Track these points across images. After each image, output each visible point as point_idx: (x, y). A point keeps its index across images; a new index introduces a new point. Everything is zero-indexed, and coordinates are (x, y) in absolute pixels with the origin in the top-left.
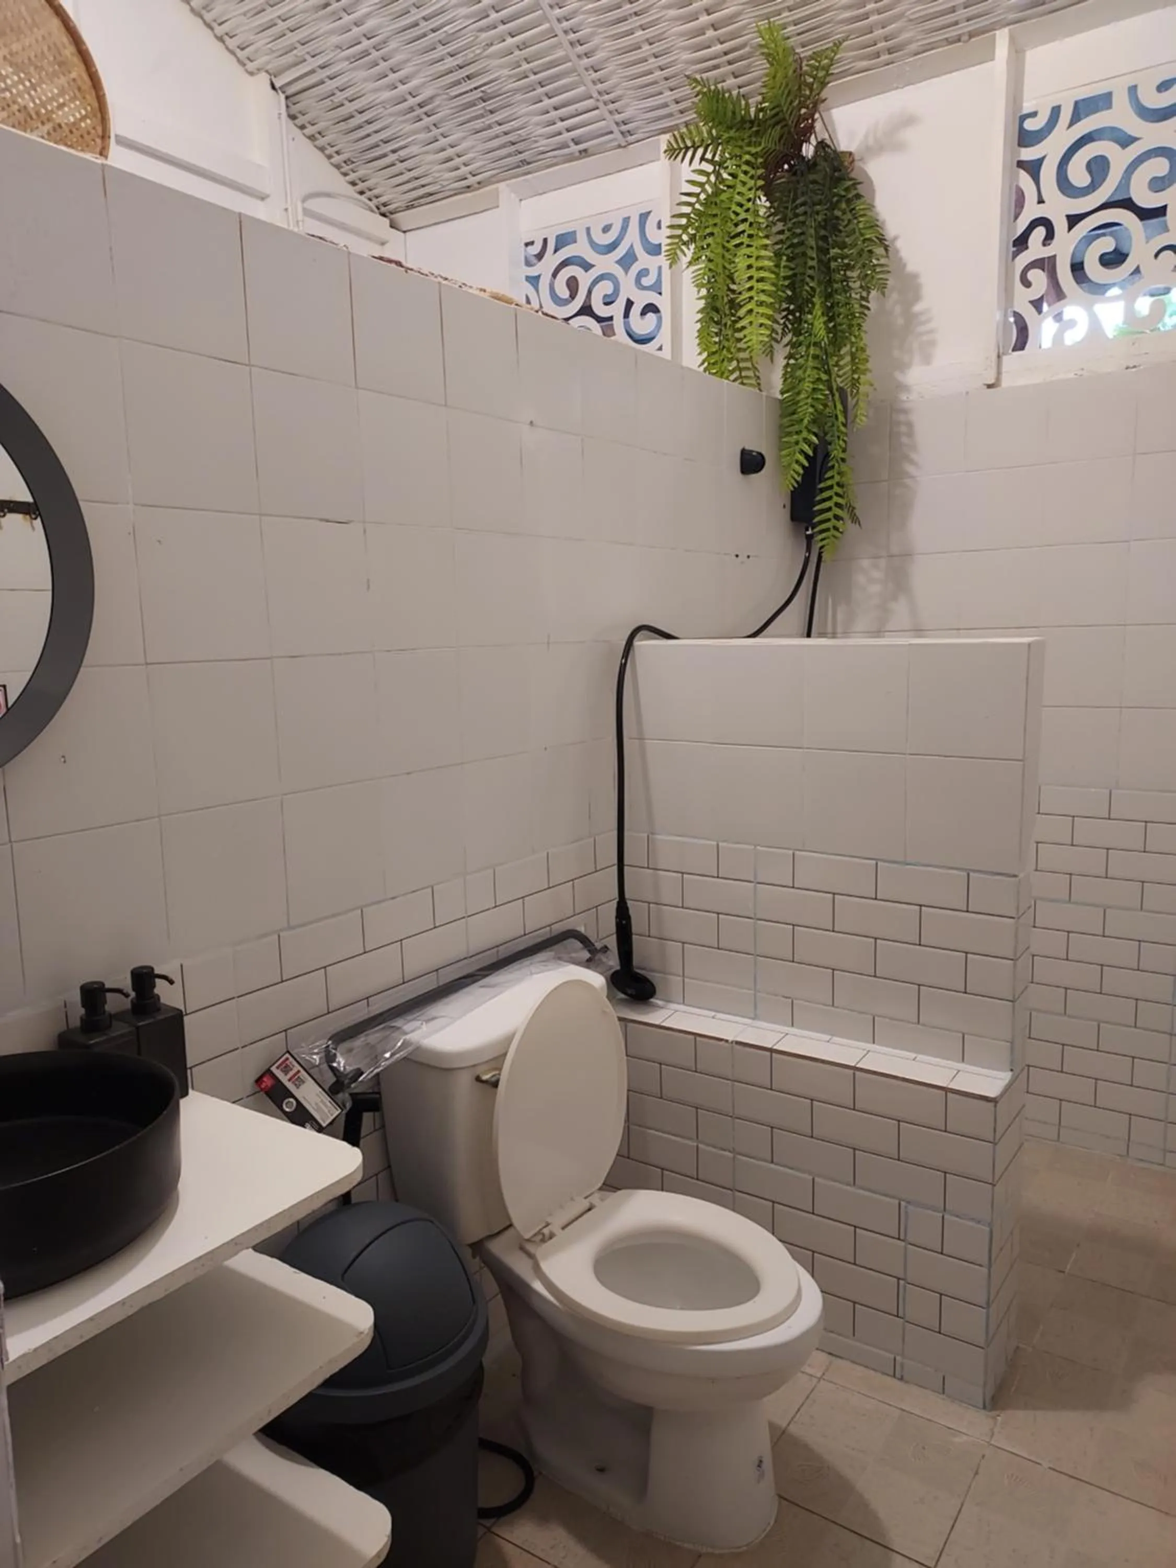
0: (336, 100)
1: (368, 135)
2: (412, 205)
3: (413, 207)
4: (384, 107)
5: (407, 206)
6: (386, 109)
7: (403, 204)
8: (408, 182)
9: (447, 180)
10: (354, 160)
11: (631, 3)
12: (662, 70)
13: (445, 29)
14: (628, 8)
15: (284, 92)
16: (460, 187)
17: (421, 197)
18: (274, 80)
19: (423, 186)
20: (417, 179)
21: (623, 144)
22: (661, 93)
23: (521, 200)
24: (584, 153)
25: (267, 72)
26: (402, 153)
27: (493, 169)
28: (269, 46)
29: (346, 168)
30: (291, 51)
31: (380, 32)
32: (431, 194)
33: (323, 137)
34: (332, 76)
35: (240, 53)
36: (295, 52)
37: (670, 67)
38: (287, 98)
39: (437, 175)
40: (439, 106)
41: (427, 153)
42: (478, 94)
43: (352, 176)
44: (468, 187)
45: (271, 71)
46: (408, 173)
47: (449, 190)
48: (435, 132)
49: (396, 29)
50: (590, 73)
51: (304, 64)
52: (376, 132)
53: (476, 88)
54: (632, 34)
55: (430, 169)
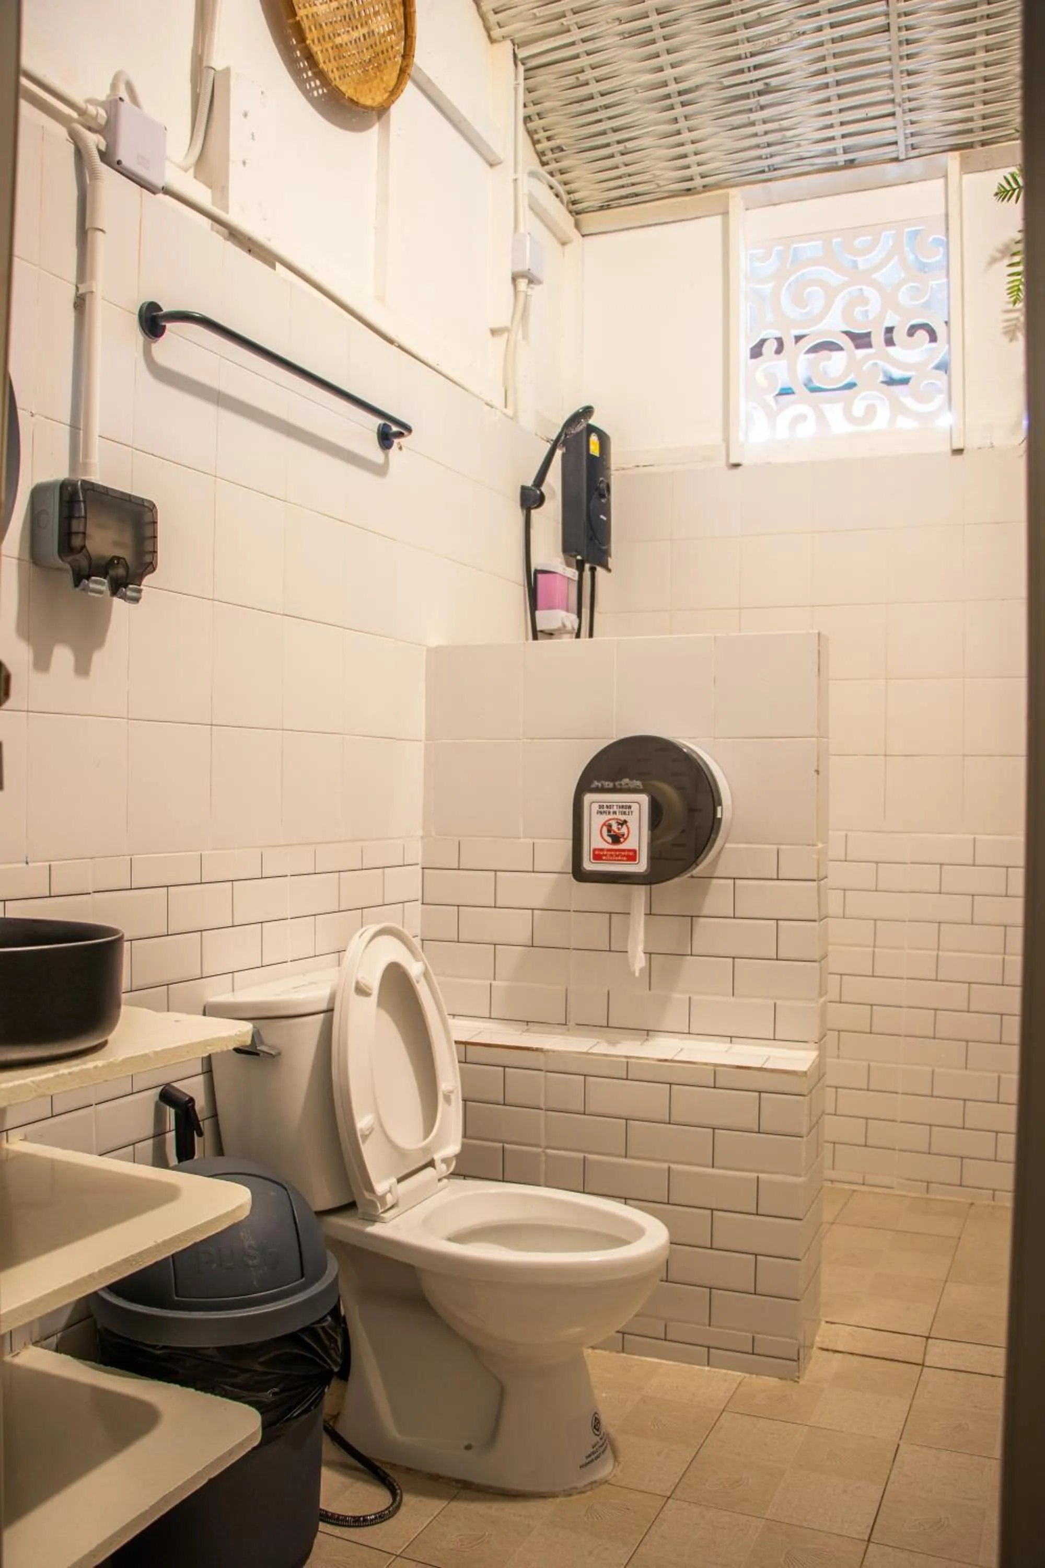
0: (581, 79)
1: (600, 121)
2: (608, 205)
3: (609, 207)
4: (636, 91)
5: (602, 206)
6: (638, 93)
7: (597, 204)
8: (620, 177)
9: (665, 179)
10: (565, 148)
11: (989, 3)
12: (986, 81)
13: (759, 11)
14: (984, 9)
15: (523, 64)
16: (679, 188)
17: (626, 197)
18: (517, 51)
19: (633, 185)
20: (630, 175)
21: (902, 157)
22: (972, 106)
23: (747, 209)
24: (851, 164)
25: (512, 41)
26: (630, 145)
27: (730, 172)
28: (535, 11)
29: (549, 156)
30: (560, 18)
31: (679, 7)
32: (637, 195)
33: (540, 119)
34: (589, 52)
35: (493, 19)
36: (563, 20)
37: (999, 78)
38: (526, 70)
39: (658, 173)
40: (703, 96)
41: (659, 147)
42: (759, 86)
43: (553, 166)
44: (689, 190)
45: (516, 41)
46: (625, 168)
47: (665, 192)
48: (683, 124)
49: (698, 6)
50: (903, 75)
51: (568, 34)
52: (610, 118)
53: (757, 80)
54: (974, 37)
55: (654, 166)
